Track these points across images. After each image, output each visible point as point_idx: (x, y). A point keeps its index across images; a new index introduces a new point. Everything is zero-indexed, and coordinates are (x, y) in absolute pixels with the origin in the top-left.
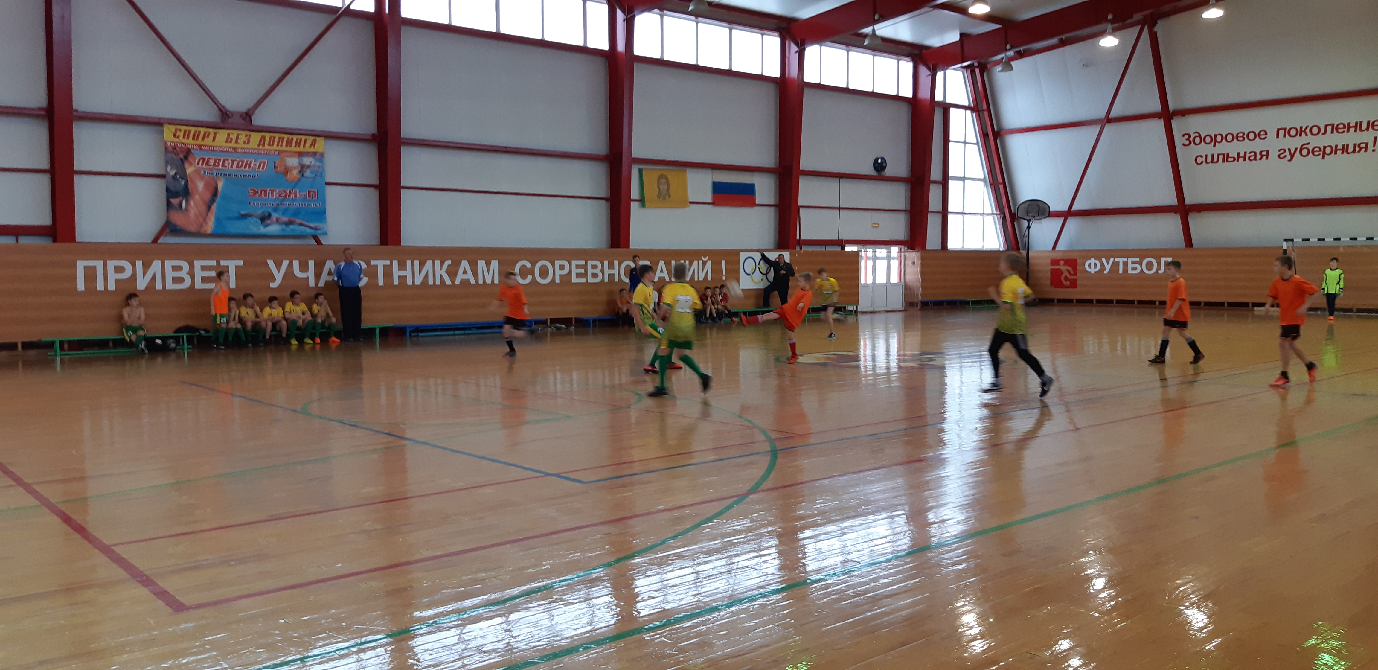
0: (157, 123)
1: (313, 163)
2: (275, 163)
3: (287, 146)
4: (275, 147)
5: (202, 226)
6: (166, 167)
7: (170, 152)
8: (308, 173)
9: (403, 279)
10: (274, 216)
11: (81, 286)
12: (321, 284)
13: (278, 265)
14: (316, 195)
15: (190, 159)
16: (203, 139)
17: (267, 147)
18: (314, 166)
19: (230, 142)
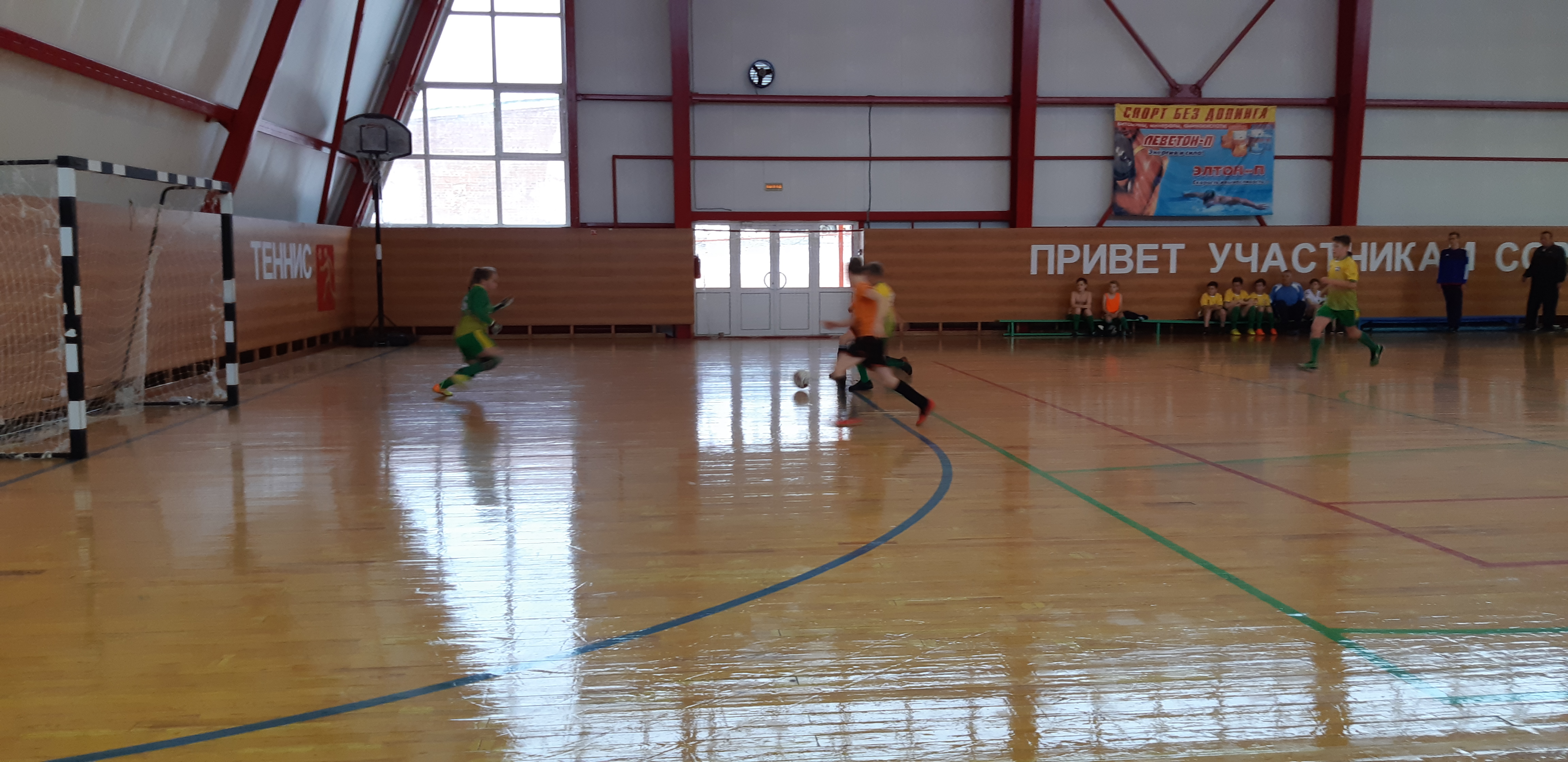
0: (1108, 103)
1: (1261, 136)
2: (1222, 137)
3: (1235, 118)
4: (1223, 120)
5: (1145, 208)
6: (1115, 148)
7: (1120, 132)
8: (1256, 147)
10: (1218, 195)
11: (1034, 271)
12: (1264, 269)
13: (1220, 248)
14: (1264, 171)
15: (1139, 139)
17: (1215, 121)
18: (1263, 138)
19: (1178, 118)
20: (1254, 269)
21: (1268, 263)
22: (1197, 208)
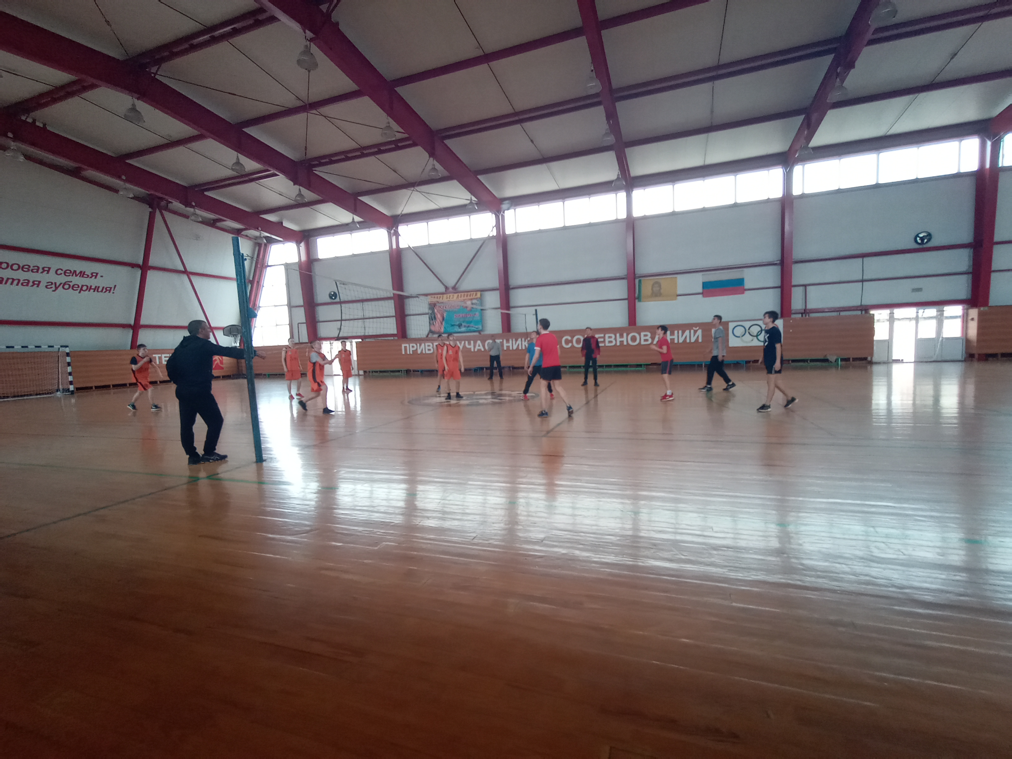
0: (426, 295)
2: (462, 304)
3: (466, 297)
4: (463, 298)
5: (440, 330)
6: (430, 310)
7: (430, 305)
8: (475, 306)
9: (508, 347)
10: (463, 324)
11: (403, 353)
12: (476, 350)
13: (460, 343)
14: (481, 314)
15: (436, 307)
17: (460, 298)
18: (476, 303)
19: (449, 298)
20: (472, 350)
21: (477, 348)
22: (457, 329)
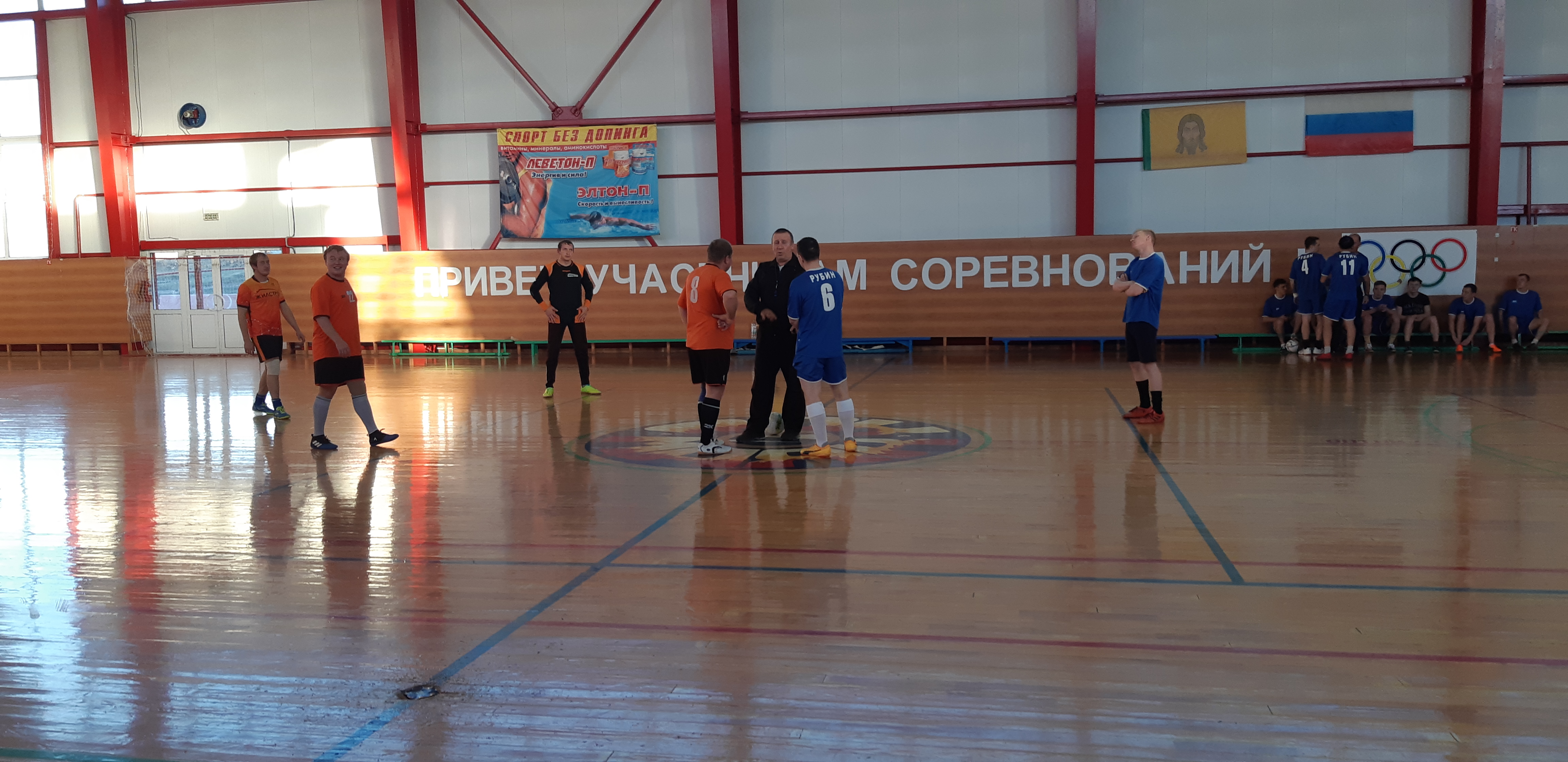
0: (490, 128)
1: (643, 155)
2: (603, 158)
3: (615, 138)
4: (603, 141)
5: (533, 229)
6: (500, 172)
7: (503, 157)
8: (639, 166)
10: (604, 216)
12: (643, 291)
13: (597, 270)
14: (649, 190)
15: (521, 162)
16: (533, 140)
17: (595, 142)
18: (646, 157)
19: (558, 140)
20: (633, 291)
21: (647, 284)
